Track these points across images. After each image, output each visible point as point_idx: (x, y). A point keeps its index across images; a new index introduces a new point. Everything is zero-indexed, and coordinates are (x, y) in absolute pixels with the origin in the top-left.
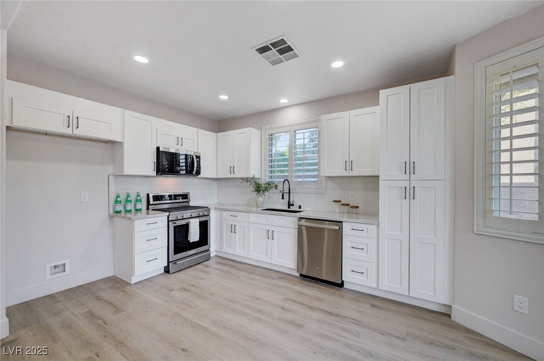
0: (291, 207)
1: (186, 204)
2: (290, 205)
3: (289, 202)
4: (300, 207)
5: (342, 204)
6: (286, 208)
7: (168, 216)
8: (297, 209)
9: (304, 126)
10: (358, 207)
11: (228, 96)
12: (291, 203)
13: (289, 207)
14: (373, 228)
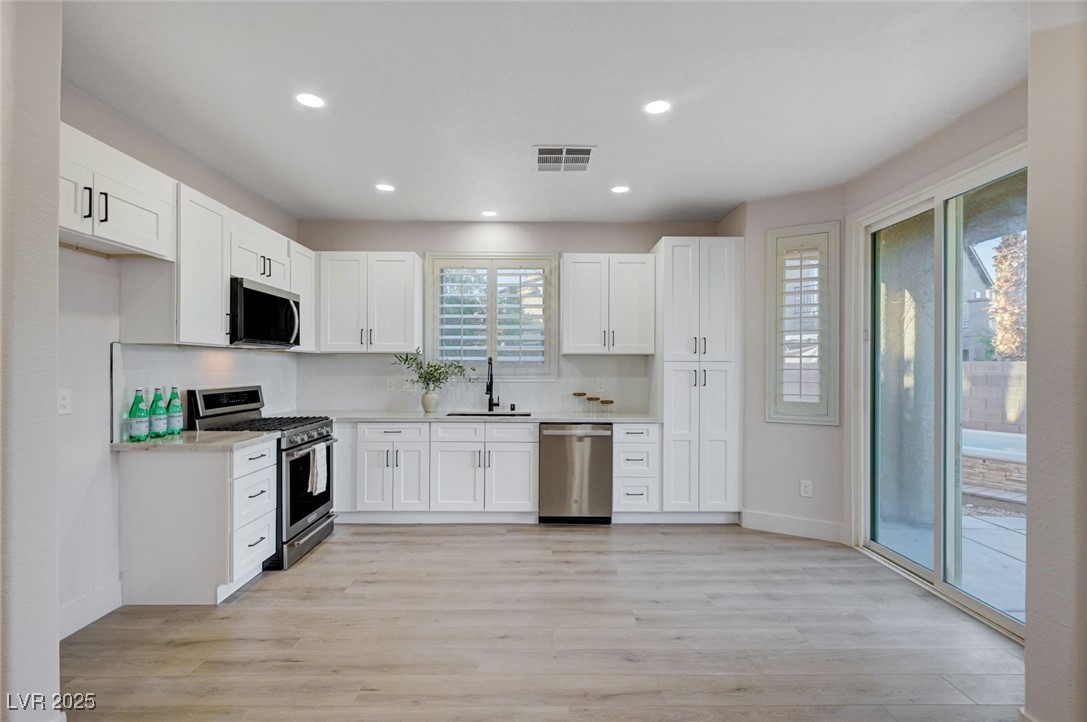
0: (494, 408)
1: (253, 415)
2: (492, 405)
3: (491, 400)
4: (513, 408)
5: (589, 399)
6: (486, 411)
7: (279, 441)
8: (509, 411)
9: (520, 262)
10: (612, 402)
11: (392, 185)
12: (495, 401)
13: (491, 409)
14: (654, 429)
